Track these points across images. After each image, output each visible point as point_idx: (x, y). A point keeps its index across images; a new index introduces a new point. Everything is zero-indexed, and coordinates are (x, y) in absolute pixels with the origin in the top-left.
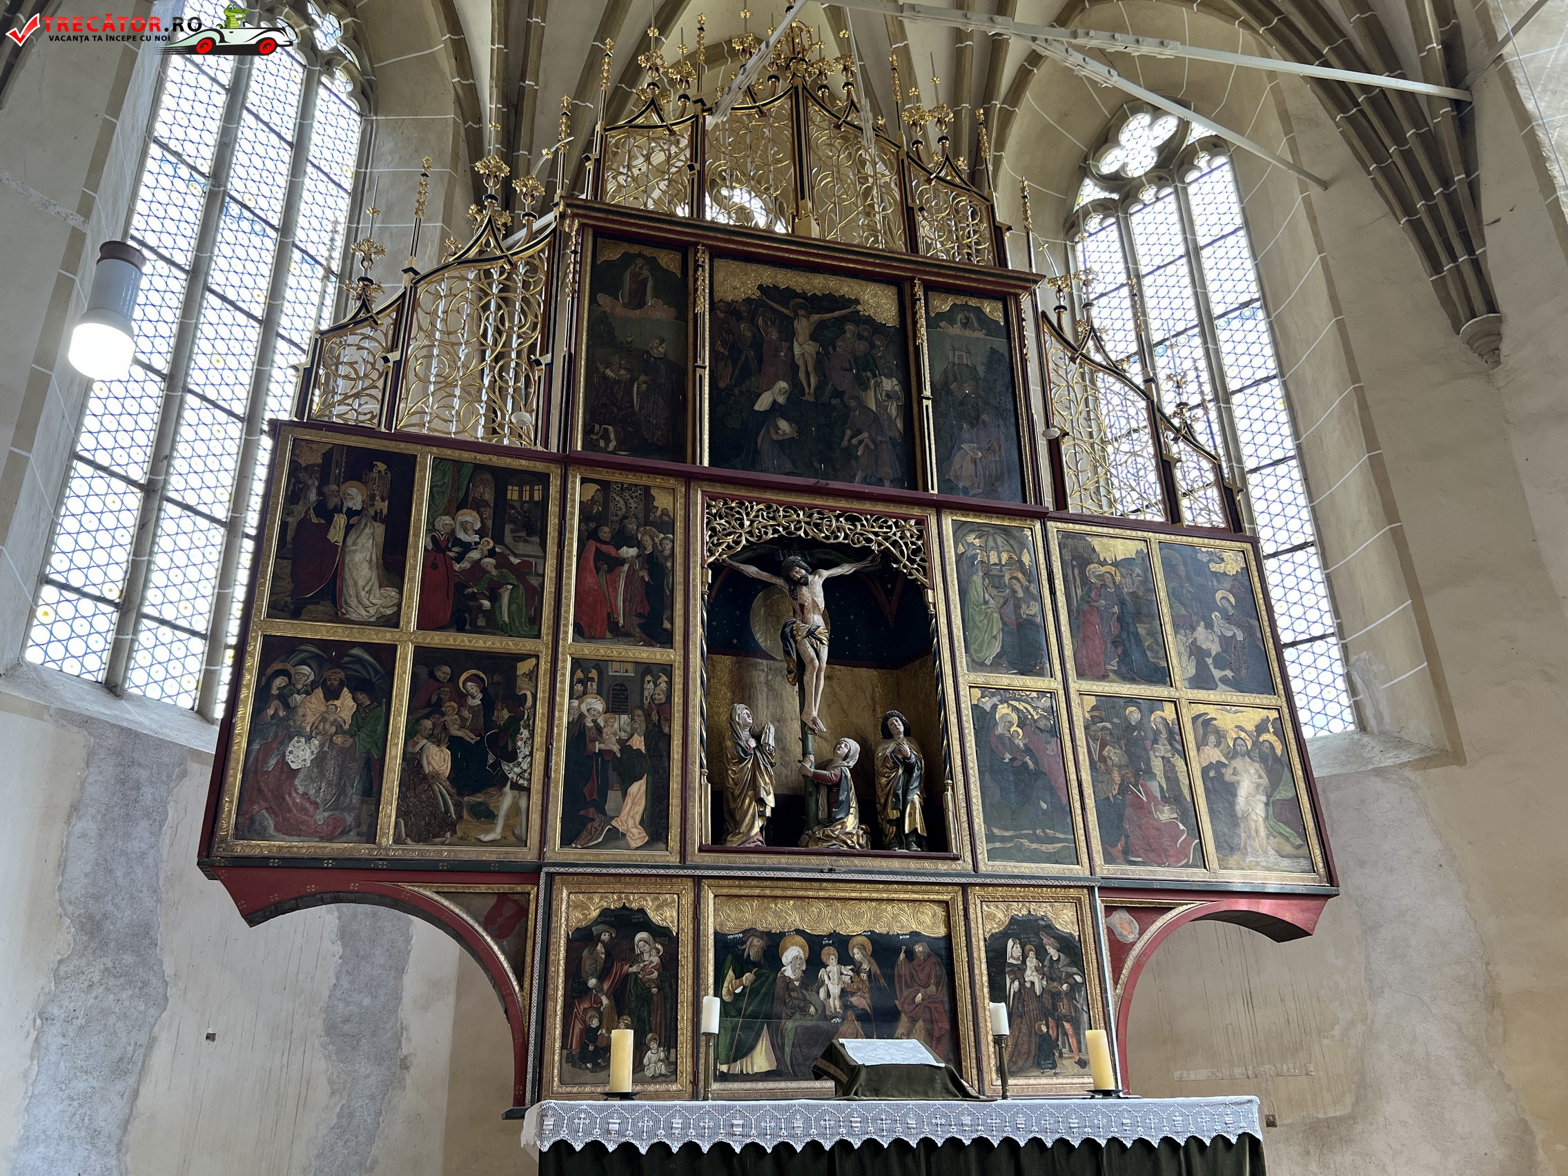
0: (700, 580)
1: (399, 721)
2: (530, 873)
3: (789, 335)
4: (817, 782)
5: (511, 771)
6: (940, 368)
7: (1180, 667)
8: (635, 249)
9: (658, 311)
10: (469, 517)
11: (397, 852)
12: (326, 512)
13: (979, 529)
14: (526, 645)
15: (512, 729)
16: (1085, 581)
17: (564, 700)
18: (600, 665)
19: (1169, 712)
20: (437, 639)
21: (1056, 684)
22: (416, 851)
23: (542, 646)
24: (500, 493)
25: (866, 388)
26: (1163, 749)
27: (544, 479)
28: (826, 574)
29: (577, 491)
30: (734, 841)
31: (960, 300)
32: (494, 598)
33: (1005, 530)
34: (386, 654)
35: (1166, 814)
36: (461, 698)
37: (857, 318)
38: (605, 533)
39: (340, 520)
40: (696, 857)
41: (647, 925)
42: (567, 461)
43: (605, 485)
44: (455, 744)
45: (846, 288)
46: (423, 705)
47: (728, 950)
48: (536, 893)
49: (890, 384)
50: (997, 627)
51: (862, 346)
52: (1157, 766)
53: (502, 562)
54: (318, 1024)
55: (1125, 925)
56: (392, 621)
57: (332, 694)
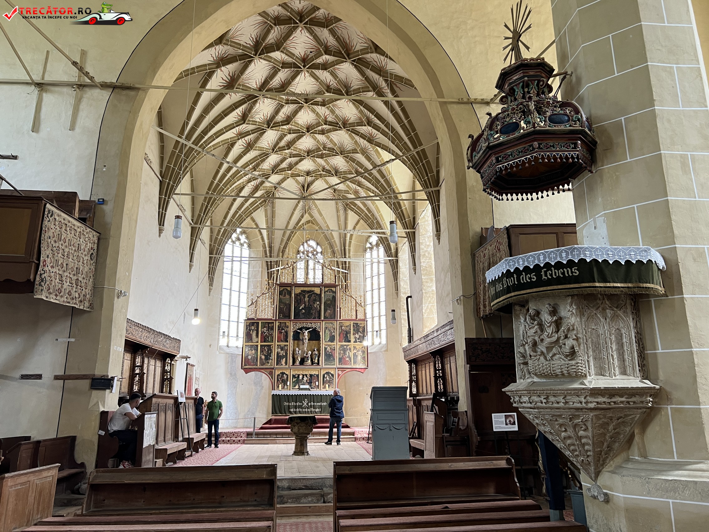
0: (292, 334)
1: (259, 353)
2: (273, 369)
3: (305, 297)
4: (306, 357)
5: (271, 358)
6: (325, 299)
7: (353, 340)
8: (284, 288)
9: (287, 296)
10: (265, 329)
11: (260, 367)
12: (250, 330)
13: (328, 323)
14: (272, 344)
15: (271, 353)
16: (342, 329)
17: (276, 350)
18: (280, 345)
19: (350, 346)
20: (262, 344)
21: (336, 344)
22: (261, 367)
23: (273, 343)
24: (268, 325)
25: (314, 303)
26: (349, 351)
27: (273, 323)
28: (308, 331)
29: (277, 324)
30: (295, 364)
31: (329, 288)
32: (268, 338)
33: (332, 323)
34: (257, 346)
35: (347, 359)
36: (265, 350)
37: (314, 293)
38: (280, 329)
39: (251, 331)
40: (290, 366)
41: (285, 374)
42: (276, 320)
43: (280, 322)
44: (265, 355)
45: (313, 289)
46: (262, 351)
47: (294, 376)
48: (274, 371)
49: (318, 303)
50: (329, 337)
51: (315, 298)
52: (347, 353)
53: (269, 334)
54: (253, 383)
55: (340, 372)
56: (258, 342)
57: (252, 351)
